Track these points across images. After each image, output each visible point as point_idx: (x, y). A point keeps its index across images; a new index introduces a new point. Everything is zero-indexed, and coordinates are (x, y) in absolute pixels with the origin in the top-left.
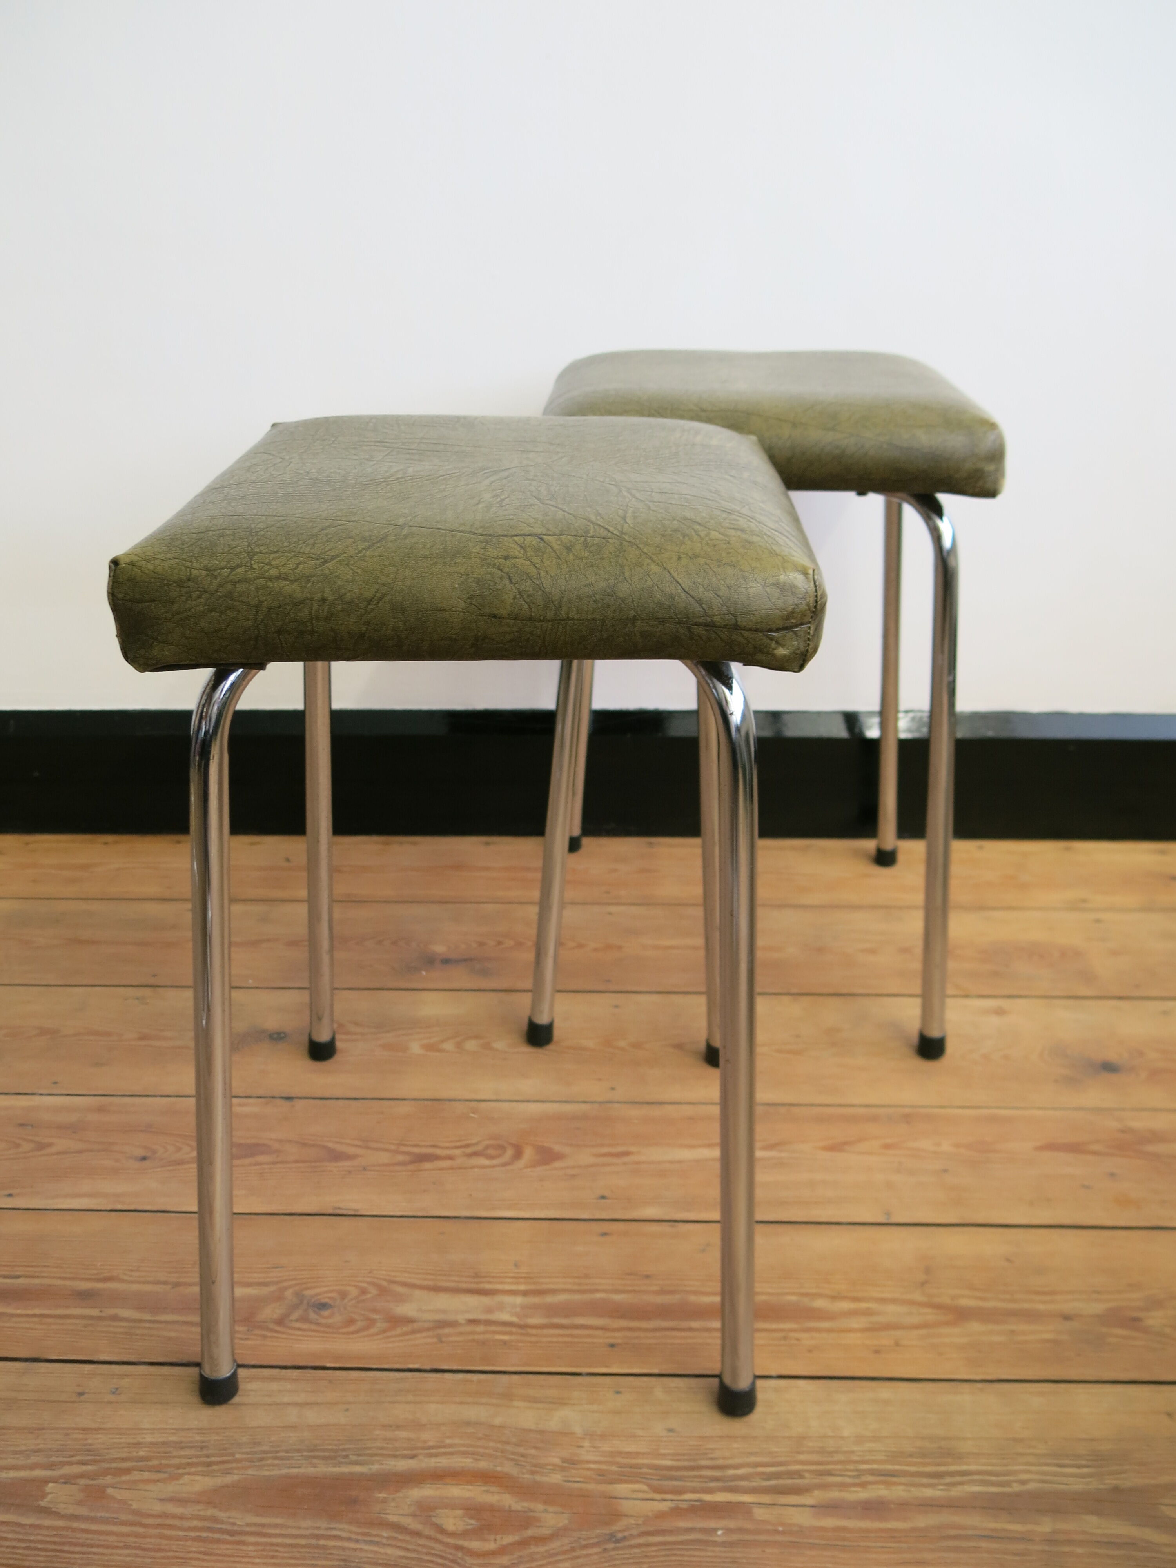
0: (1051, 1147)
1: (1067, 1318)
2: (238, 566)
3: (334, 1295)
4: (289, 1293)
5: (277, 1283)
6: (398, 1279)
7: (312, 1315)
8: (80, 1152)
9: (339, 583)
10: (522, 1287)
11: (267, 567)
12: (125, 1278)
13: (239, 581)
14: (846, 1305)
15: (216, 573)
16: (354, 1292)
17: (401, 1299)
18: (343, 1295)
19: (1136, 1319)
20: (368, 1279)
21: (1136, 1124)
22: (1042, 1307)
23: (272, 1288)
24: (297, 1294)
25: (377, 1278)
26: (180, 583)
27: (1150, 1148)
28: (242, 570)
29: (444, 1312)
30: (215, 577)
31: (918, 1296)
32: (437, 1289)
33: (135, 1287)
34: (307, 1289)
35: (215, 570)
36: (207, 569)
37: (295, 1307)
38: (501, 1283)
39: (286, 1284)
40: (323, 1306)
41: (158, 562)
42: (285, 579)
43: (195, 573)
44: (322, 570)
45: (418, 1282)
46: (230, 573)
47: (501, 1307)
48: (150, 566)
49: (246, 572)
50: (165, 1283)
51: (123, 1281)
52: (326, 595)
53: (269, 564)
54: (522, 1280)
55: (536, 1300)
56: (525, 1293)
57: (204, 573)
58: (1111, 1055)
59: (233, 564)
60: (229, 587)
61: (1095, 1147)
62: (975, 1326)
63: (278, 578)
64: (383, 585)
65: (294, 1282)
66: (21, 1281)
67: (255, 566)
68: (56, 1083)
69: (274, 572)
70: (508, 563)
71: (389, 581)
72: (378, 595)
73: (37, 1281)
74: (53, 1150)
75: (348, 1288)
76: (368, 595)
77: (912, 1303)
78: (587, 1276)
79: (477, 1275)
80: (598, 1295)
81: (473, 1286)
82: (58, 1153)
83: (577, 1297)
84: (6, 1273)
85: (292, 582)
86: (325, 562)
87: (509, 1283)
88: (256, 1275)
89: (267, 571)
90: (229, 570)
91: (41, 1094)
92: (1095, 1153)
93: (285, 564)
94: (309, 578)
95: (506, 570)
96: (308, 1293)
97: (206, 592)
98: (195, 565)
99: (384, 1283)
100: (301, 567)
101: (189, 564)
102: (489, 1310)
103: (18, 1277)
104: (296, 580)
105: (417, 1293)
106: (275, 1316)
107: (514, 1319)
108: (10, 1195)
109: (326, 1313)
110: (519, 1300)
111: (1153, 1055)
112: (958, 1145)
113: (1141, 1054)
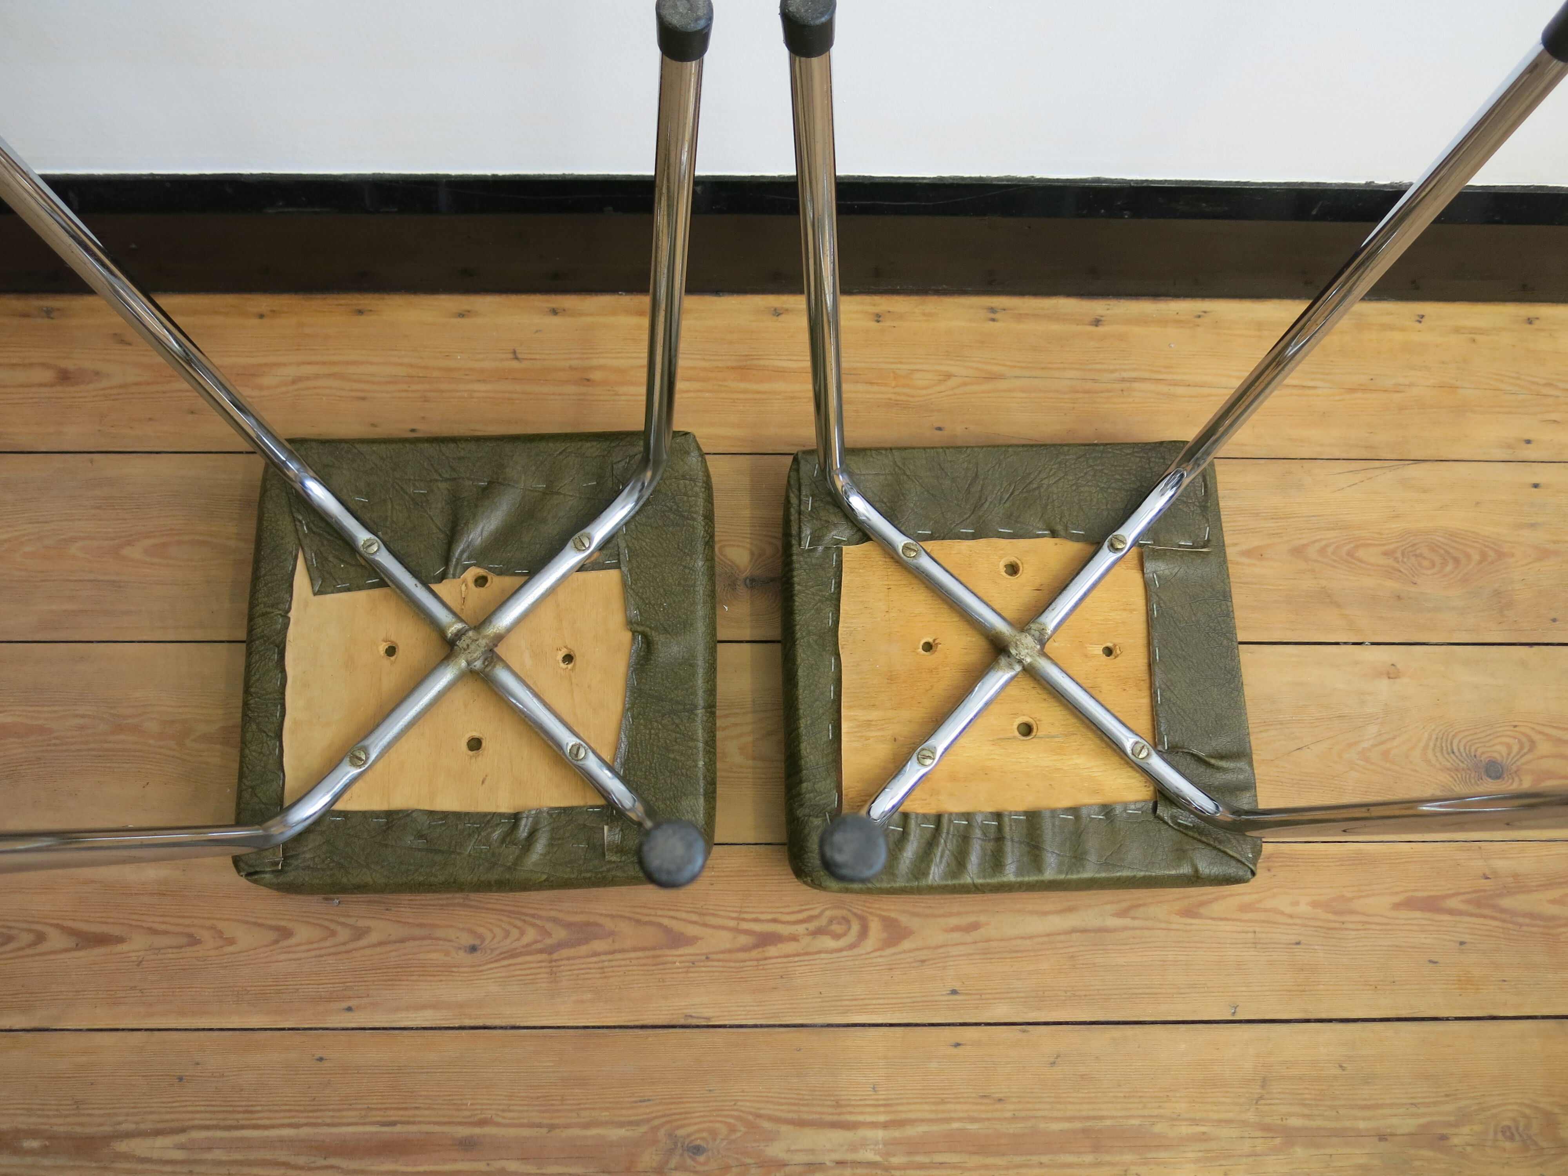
0: (1410, 904)
1: (1382, 1137)
3: (705, 1135)
4: (662, 1132)
5: (649, 1120)
6: (762, 1112)
7: (689, 1162)
8: (402, 941)
10: (882, 1118)
12: (500, 1120)
14: (1185, 1130)
16: (723, 1130)
17: (770, 1138)
18: (714, 1133)
19: (1443, 1138)
20: (736, 1113)
21: (1500, 864)
22: (1362, 1125)
23: (644, 1129)
24: (670, 1135)
25: (743, 1112)
27: (1507, 902)
29: (812, 1151)
31: (1250, 1116)
32: (802, 1124)
33: (512, 1132)
34: (678, 1127)
37: (671, 1151)
38: (862, 1113)
39: (656, 1122)
40: (697, 1150)
45: (784, 1115)
47: (864, 1144)
50: (540, 1126)
51: (498, 1124)
54: (882, 1109)
55: (897, 1133)
56: (885, 1125)
58: (1499, 750)
61: (1452, 903)
62: (1300, 1152)
65: (664, 1119)
66: (398, 1128)
73: (414, 1128)
74: (373, 938)
75: (717, 1125)
77: (1244, 1124)
78: (943, 1102)
79: (838, 1104)
80: (956, 1125)
81: (835, 1118)
82: (381, 944)
83: (934, 1128)
84: (379, 1119)
87: (869, 1113)
88: (624, 1112)
92: (1452, 912)
96: (680, 1133)
99: (751, 1118)
102: (853, 1148)
103: (393, 1124)
105: (784, 1128)
106: (654, 1165)
107: (878, 1158)
108: (349, 1009)
109: (702, 1158)
110: (880, 1134)
111: (1544, 747)
112: (1314, 904)
113: (1533, 744)
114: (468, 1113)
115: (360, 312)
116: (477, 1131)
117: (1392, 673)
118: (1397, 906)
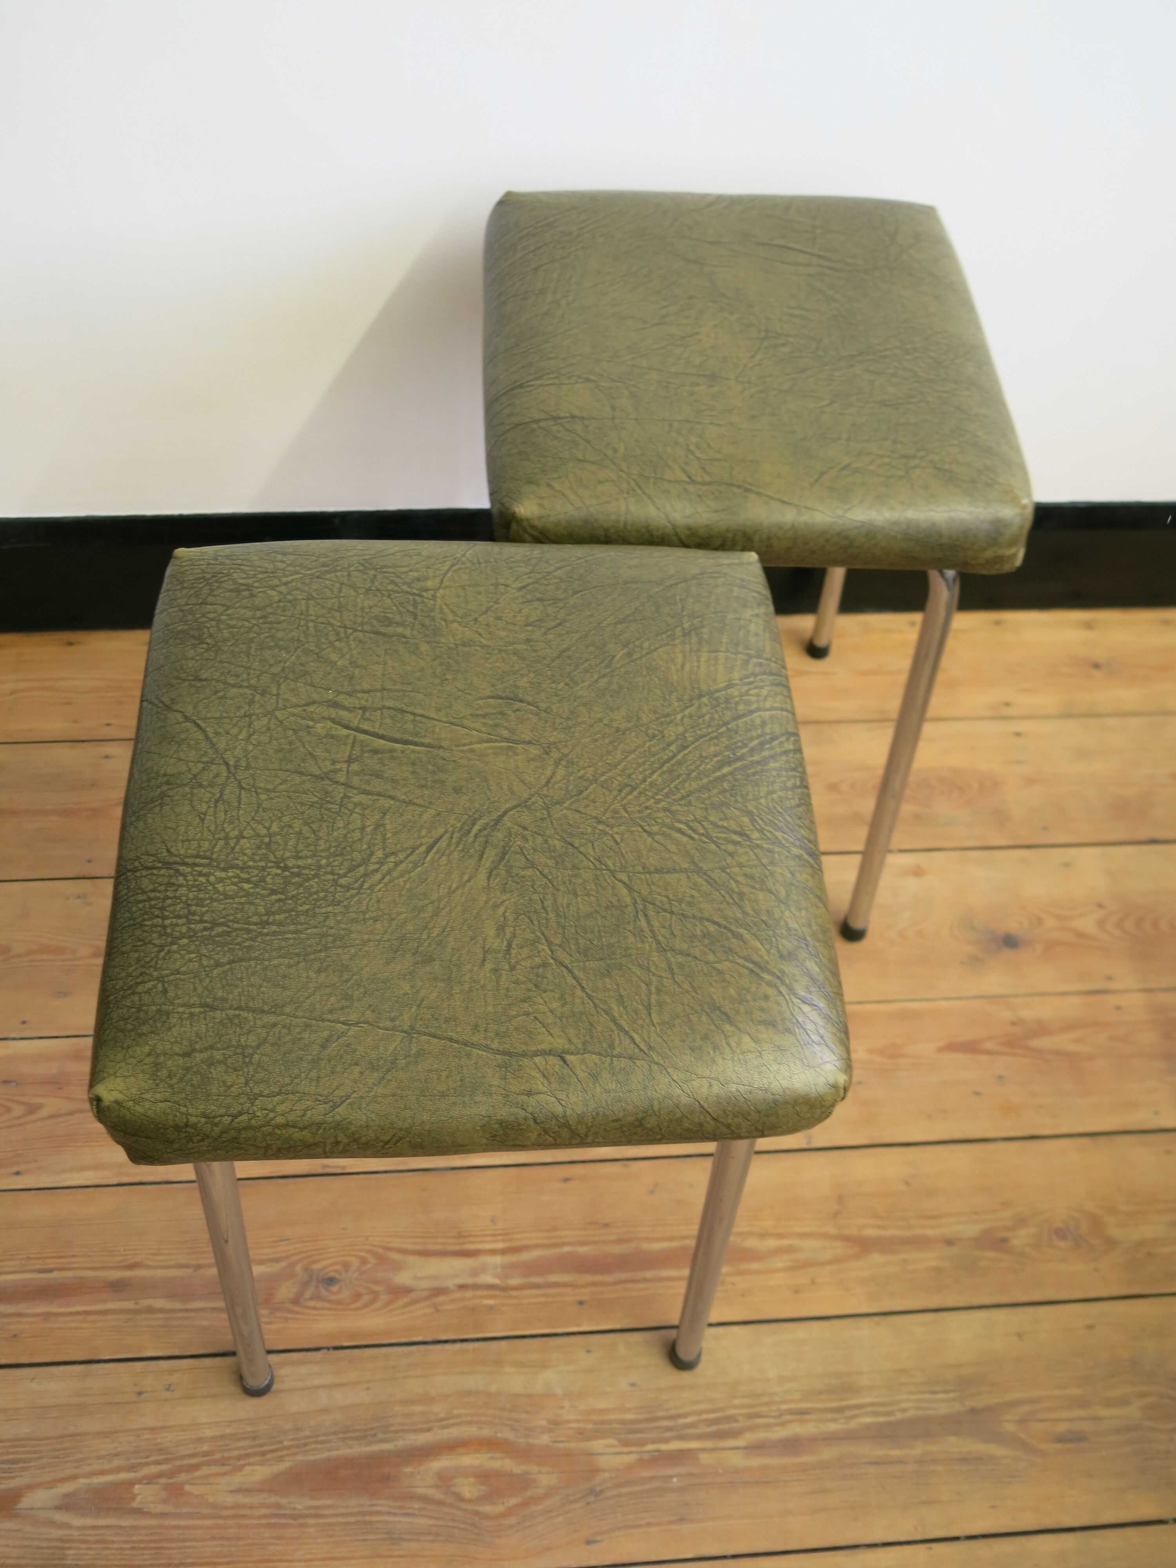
0: (952, 1047)
1: (950, 1242)
2: (240, 1114)
3: (338, 1267)
4: (298, 1269)
5: (287, 1257)
6: (391, 1245)
7: (324, 1292)
8: (70, 1114)
9: (353, 1129)
10: (500, 1246)
11: (272, 1115)
12: (150, 1263)
13: (244, 1129)
14: (772, 1243)
15: (216, 1120)
16: (355, 1262)
17: (398, 1267)
18: (347, 1266)
19: (1004, 1240)
20: (366, 1247)
21: (1026, 1014)
22: (930, 1232)
23: (283, 1264)
24: (306, 1269)
25: (373, 1246)
26: (177, 1128)
27: (1035, 1043)
28: (244, 1117)
29: (435, 1278)
30: (216, 1125)
31: (831, 1230)
32: (427, 1254)
33: (161, 1273)
34: (314, 1262)
35: (215, 1117)
36: (204, 1115)
37: (306, 1284)
38: (481, 1242)
39: (294, 1258)
40: (330, 1281)
41: (147, 1105)
42: (293, 1127)
43: (193, 1120)
44: (333, 1117)
45: (409, 1247)
46: (233, 1121)
47: (483, 1269)
48: (139, 1109)
49: (250, 1120)
50: (186, 1266)
51: (148, 1267)
52: (339, 1139)
53: (273, 1110)
54: (500, 1238)
55: (513, 1258)
56: (503, 1252)
57: (203, 1120)
58: (1013, 925)
59: (233, 1111)
60: (233, 1133)
61: (988, 1045)
62: (877, 1258)
63: (286, 1126)
64: (401, 1129)
65: (302, 1256)
66: (55, 1275)
67: (258, 1114)
68: (24, 1022)
69: (280, 1120)
70: (532, 1100)
71: (406, 1125)
72: (396, 1138)
73: (70, 1274)
74: (44, 1112)
75: (350, 1259)
76: (386, 1138)
77: (826, 1236)
78: (555, 1229)
79: (460, 1236)
80: (567, 1249)
81: (458, 1248)
82: (51, 1117)
83: (548, 1252)
84: (38, 1267)
85: (302, 1129)
86: (335, 1106)
87: (488, 1242)
88: (265, 1251)
89: (272, 1119)
90: (230, 1118)
91: (14, 1039)
92: (989, 1052)
93: (291, 1110)
94: (319, 1125)
95: (530, 1109)
96: (316, 1267)
97: (208, 1137)
98: (191, 1111)
99: (380, 1251)
100: (309, 1113)
101: (183, 1110)
102: (474, 1273)
103: (50, 1271)
104: (305, 1128)
105: (411, 1259)
106: (291, 1296)
107: (497, 1281)
108: (18, 1173)
109: (335, 1288)
110: (498, 1260)
111: (1050, 922)
112: (871, 1051)
113: (1040, 921)
114: (120, 1258)
115: (70, 644)
116: (128, 1274)
117: (918, 872)
118: (941, 1050)
